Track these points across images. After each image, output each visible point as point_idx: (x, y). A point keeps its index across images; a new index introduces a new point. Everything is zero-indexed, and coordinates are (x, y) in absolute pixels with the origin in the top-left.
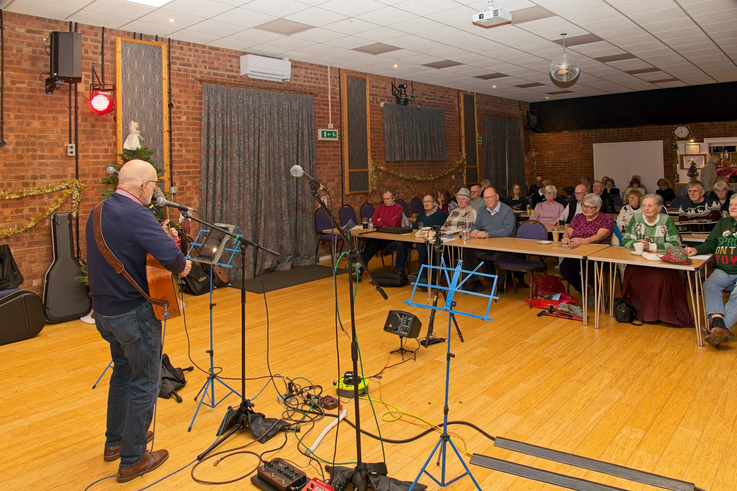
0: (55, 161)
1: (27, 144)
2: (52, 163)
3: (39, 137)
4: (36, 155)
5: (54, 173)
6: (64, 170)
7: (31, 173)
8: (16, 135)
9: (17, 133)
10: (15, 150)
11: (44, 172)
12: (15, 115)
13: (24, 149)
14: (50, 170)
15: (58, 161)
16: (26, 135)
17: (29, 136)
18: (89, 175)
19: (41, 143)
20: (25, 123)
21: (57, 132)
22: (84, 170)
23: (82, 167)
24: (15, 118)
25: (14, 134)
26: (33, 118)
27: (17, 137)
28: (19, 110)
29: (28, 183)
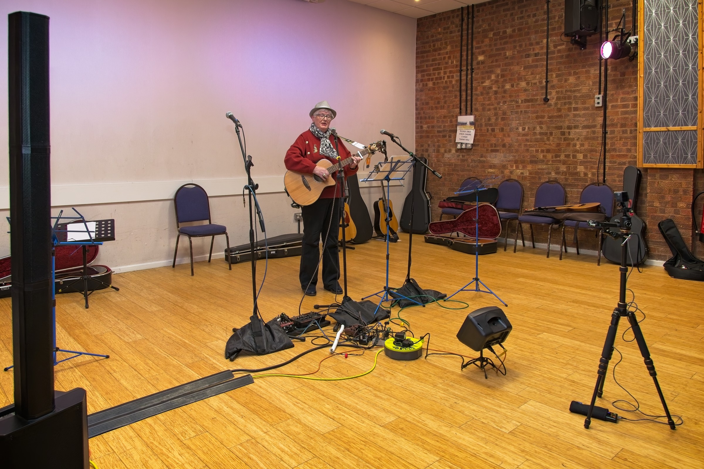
0: (587, 112)
1: (565, 98)
2: (584, 114)
3: (575, 91)
4: (571, 108)
5: (585, 123)
6: (594, 120)
7: (567, 123)
8: (557, 91)
9: (557, 90)
10: (556, 104)
11: (577, 122)
12: (556, 74)
13: (562, 103)
14: (582, 121)
15: (588, 112)
16: (564, 90)
17: (566, 91)
18: (617, 125)
19: (575, 96)
20: (564, 80)
21: (589, 85)
22: (613, 120)
23: (611, 117)
24: (556, 77)
25: (555, 90)
26: (570, 74)
27: (557, 92)
28: (559, 70)
29: (564, 132)
